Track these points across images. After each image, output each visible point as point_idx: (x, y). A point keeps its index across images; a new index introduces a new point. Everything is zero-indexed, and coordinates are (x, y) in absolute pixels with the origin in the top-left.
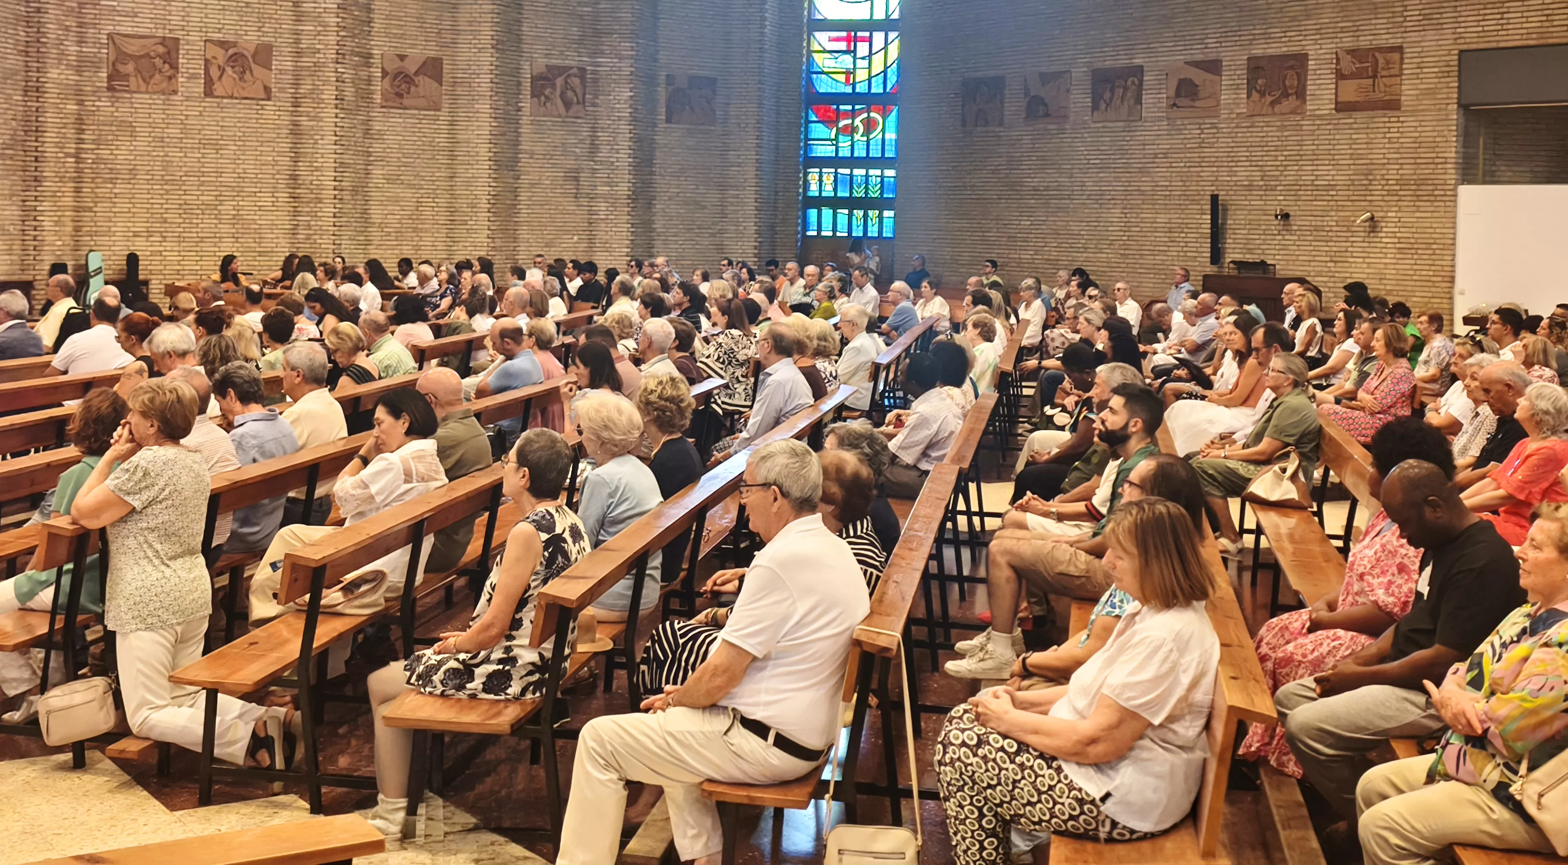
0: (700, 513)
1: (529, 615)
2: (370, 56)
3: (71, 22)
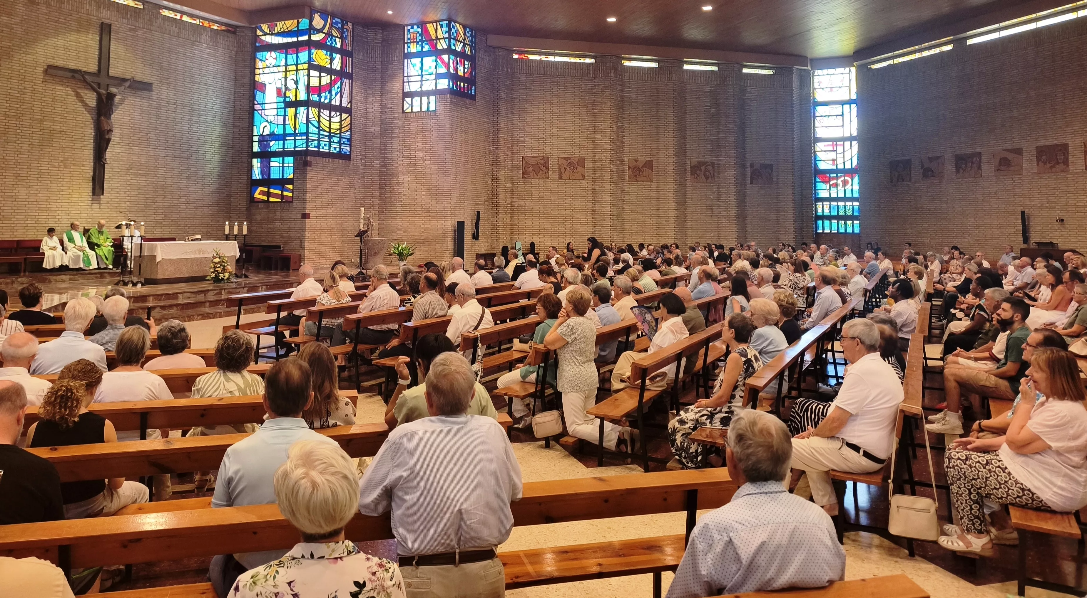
0: (802, 354)
1: (739, 393)
2: (624, 161)
3: (509, 153)
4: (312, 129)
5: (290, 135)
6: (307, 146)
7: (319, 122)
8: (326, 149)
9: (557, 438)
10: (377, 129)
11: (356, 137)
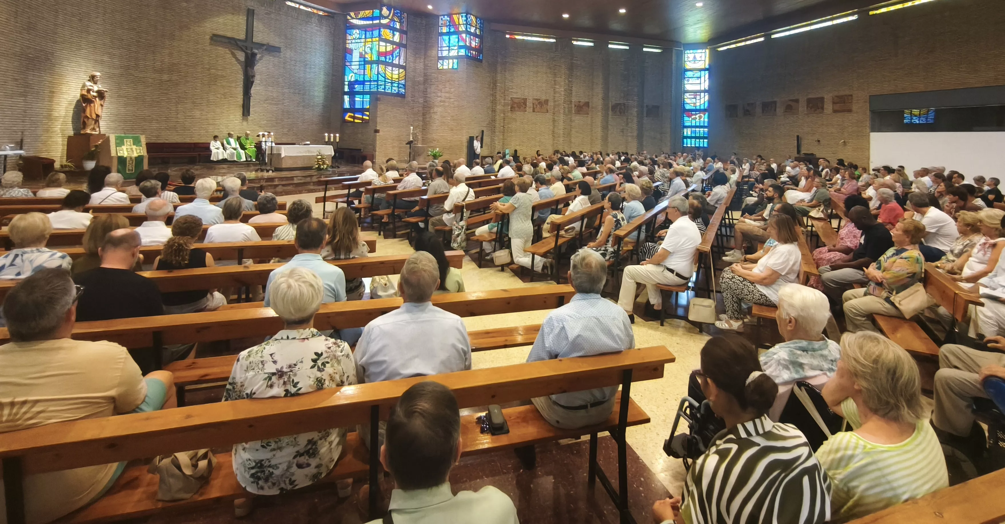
2: (572, 102)
3: (502, 95)
4: (381, 78)
5: (368, 81)
6: (378, 88)
7: (385, 74)
8: (389, 91)
9: (508, 265)
10: (422, 79)
11: (409, 84)
